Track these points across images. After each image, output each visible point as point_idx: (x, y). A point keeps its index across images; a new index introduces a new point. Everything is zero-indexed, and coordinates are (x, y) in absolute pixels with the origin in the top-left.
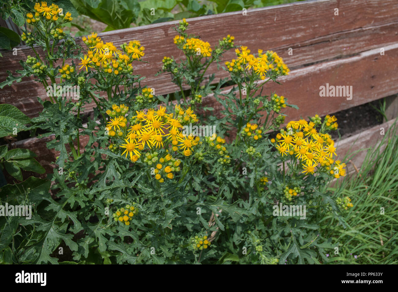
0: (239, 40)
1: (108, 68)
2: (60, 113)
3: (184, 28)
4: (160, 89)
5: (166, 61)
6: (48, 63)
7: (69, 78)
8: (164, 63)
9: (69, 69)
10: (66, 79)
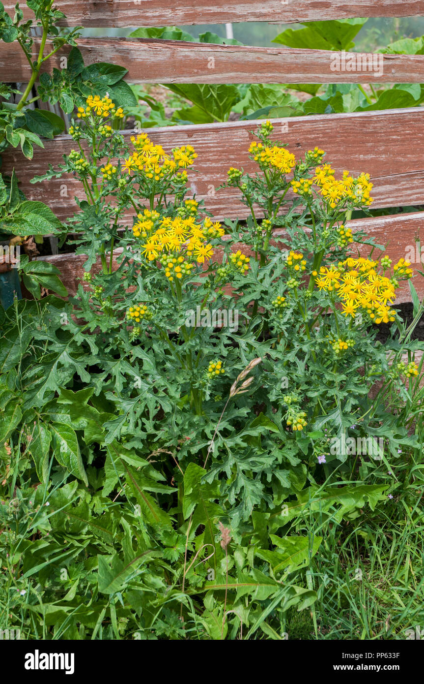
0: (361, 154)
1: (150, 172)
2: (96, 216)
3: (267, 133)
4: (237, 211)
5: (233, 172)
6: (92, 160)
7: (110, 178)
8: (229, 175)
9: (111, 169)
10: (106, 179)
